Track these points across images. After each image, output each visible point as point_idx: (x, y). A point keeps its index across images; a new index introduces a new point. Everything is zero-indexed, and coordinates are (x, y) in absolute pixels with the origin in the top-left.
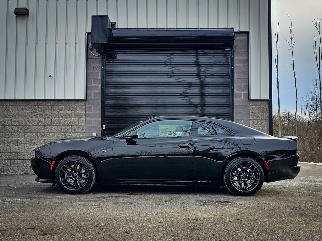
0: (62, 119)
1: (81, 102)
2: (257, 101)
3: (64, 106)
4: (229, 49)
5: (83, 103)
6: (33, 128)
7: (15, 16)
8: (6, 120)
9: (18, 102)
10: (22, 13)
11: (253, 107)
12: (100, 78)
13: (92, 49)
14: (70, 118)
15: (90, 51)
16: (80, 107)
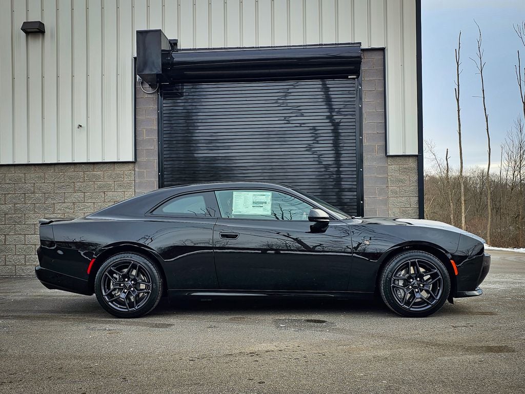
0: (100, 192)
1: (127, 165)
2: (400, 158)
3: (102, 172)
4: (354, 77)
5: (131, 166)
6: (58, 206)
7: (23, 34)
8: (17, 195)
9: (33, 167)
10: (34, 30)
11: (393, 167)
12: (156, 127)
13: (142, 83)
14: (112, 189)
15: (139, 86)
16: (126, 173)
